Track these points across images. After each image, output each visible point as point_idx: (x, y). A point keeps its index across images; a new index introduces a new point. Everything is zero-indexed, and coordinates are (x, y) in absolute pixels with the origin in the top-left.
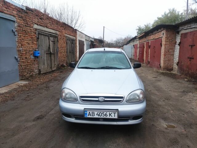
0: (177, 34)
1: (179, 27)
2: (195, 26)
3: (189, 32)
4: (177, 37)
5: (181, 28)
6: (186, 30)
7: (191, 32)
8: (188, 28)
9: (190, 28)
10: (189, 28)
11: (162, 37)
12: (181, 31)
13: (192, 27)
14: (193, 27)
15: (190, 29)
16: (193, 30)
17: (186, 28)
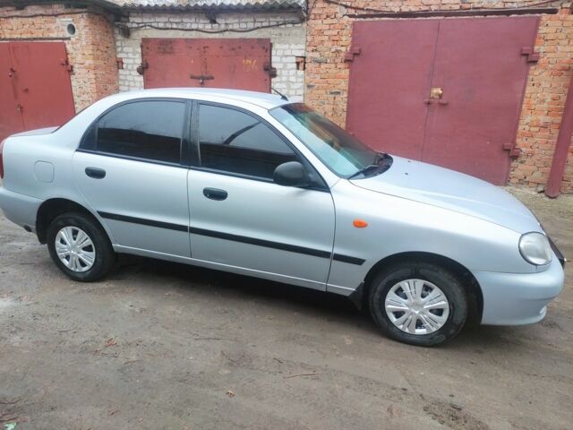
0: (119, 37)
1: (128, 17)
2: (201, 27)
3: (180, 39)
4: (118, 44)
5: (139, 20)
6: (162, 31)
7: (186, 40)
8: (169, 26)
9: (180, 27)
10: (175, 26)
11: (69, 39)
12: (137, 29)
13: (188, 26)
14: (194, 26)
15: (181, 33)
16: (194, 35)
17: (161, 25)
